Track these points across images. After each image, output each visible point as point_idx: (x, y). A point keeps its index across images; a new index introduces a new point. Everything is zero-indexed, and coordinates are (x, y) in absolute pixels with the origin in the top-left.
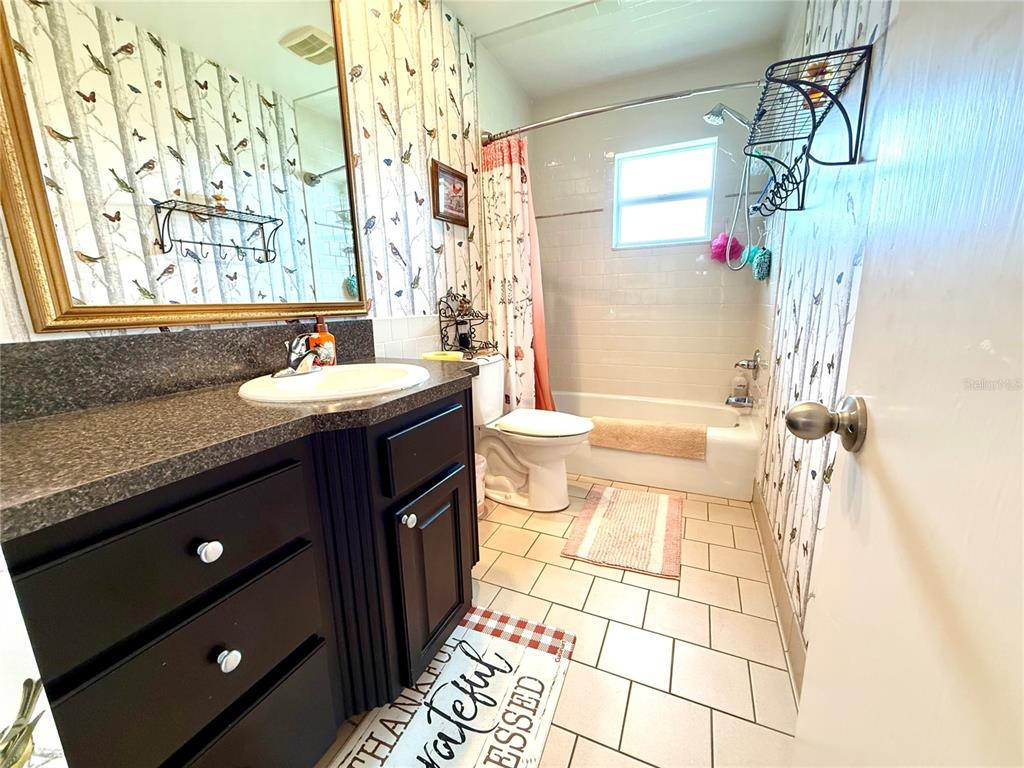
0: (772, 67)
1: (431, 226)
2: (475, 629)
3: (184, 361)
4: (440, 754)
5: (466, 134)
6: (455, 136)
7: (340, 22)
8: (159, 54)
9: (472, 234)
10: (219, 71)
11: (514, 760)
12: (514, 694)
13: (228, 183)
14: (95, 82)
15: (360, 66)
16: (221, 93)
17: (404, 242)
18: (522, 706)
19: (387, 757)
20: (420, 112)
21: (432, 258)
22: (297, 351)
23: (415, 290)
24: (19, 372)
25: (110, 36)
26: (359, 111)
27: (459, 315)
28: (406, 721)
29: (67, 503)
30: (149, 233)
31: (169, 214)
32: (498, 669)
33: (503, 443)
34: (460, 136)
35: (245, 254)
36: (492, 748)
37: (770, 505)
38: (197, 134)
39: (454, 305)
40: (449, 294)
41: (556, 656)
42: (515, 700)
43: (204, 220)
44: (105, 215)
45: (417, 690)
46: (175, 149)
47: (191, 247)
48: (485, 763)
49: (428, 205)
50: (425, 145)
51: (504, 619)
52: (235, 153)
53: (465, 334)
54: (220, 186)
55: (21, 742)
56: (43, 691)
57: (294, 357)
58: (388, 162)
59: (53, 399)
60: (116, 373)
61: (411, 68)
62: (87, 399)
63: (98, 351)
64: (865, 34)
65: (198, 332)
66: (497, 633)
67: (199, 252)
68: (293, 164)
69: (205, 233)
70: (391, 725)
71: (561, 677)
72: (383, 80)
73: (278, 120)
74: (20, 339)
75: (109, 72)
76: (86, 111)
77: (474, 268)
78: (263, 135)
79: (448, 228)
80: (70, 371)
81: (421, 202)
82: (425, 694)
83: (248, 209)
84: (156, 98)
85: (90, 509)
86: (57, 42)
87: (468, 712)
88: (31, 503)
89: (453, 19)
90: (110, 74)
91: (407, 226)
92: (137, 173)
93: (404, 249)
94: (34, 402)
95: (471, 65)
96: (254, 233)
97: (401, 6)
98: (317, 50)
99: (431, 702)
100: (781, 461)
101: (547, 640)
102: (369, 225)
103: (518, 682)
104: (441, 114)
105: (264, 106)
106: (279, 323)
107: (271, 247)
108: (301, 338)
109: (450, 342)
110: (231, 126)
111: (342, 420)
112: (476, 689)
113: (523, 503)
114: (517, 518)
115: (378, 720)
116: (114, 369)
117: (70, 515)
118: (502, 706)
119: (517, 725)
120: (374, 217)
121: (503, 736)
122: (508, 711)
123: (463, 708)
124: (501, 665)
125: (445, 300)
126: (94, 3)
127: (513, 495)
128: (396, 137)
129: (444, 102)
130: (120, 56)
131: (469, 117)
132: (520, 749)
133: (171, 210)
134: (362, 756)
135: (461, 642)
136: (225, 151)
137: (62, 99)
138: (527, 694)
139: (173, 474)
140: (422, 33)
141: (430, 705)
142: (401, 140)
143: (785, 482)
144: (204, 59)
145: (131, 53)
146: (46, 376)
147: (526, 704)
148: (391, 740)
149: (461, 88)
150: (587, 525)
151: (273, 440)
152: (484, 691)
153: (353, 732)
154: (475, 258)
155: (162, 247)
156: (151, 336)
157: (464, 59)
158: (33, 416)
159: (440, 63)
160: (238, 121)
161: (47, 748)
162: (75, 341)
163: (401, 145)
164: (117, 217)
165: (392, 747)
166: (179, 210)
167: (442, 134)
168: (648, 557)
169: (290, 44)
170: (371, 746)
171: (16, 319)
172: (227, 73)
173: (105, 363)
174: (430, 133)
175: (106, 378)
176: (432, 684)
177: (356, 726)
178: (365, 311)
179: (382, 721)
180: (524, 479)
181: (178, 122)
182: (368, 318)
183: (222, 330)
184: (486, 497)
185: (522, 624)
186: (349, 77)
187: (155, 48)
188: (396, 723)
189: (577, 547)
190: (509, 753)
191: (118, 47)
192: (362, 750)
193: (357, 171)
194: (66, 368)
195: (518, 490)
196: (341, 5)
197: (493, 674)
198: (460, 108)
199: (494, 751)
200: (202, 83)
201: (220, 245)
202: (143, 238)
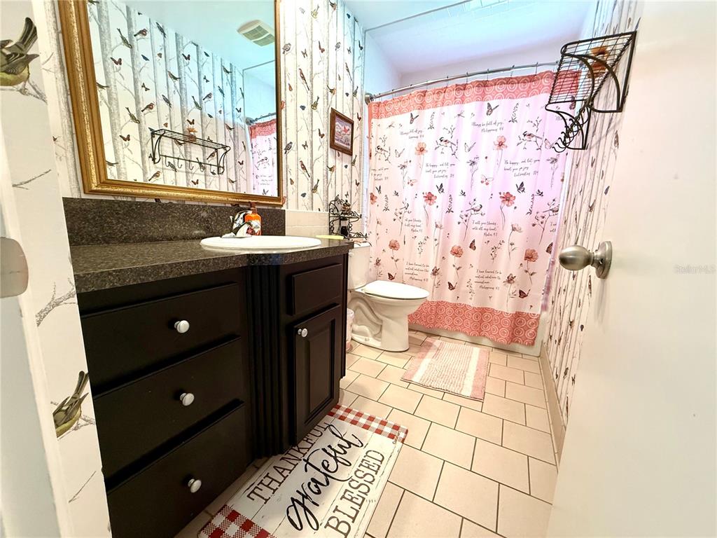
0: (566, 46)
1: (327, 152)
2: (339, 419)
3: (168, 222)
4: (312, 490)
5: (355, 94)
6: (347, 94)
7: (279, 15)
8: (162, 36)
9: (355, 161)
10: (197, 49)
11: (361, 499)
12: (363, 460)
13: (198, 121)
14: (122, 52)
15: (290, 44)
16: (198, 63)
17: (309, 161)
18: (368, 468)
19: (277, 489)
20: (326, 77)
21: (327, 173)
22: (237, 222)
23: (314, 194)
24: (74, 216)
25: (134, 25)
26: (287, 73)
27: (342, 213)
28: (291, 469)
29: (107, 279)
30: (146, 150)
31: (160, 138)
32: (354, 444)
33: (366, 302)
34: (351, 94)
35: (204, 168)
36: (346, 491)
37: (551, 357)
38: (181, 88)
39: (340, 207)
40: (336, 199)
41: (393, 440)
42: (364, 464)
43: (181, 144)
44: (121, 136)
45: (299, 451)
46: (167, 97)
47: (171, 160)
48: (341, 499)
49: (327, 138)
50: (327, 99)
51: (359, 415)
52: (203, 102)
53: (345, 227)
54: (192, 123)
55: (74, 409)
56: (88, 382)
57: (235, 226)
58: (303, 108)
59: (91, 235)
60: (128, 224)
61: (322, 48)
62: (109, 238)
63: (118, 209)
64: (632, 25)
65: (178, 205)
66: (354, 422)
67: (176, 164)
68: (239, 111)
69: (181, 152)
70: (281, 470)
71: (396, 453)
72: (304, 54)
73: (232, 82)
74: (76, 196)
75: (131, 46)
76: (115, 70)
77: (354, 184)
78: (222, 91)
79: (339, 155)
80: (102, 219)
81: (322, 136)
82: (304, 455)
83: (209, 139)
84: (158, 64)
85: (118, 285)
86: (102, 27)
87: (332, 468)
88: (88, 274)
89: (352, 18)
90: (131, 48)
91: (312, 151)
92: (142, 111)
93: (309, 166)
94: (80, 236)
95: (361, 48)
96: (212, 155)
97: (318, 7)
98: (262, 36)
99: (308, 459)
100: (561, 324)
101: (388, 430)
102: (288, 147)
103: (367, 453)
104: (340, 79)
105: (224, 73)
106: (227, 205)
107: (221, 165)
108: (241, 213)
109: (335, 231)
110: (202, 84)
111: (266, 259)
112: (338, 455)
113: (377, 344)
114: (373, 354)
115: (272, 466)
116: (127, 221)
117: (107, 287)
118: (355, 466)
119: (365, 479)
120: (291, 143)
121: (354, 484)
122: (358, 470)
123: (328, 465)
124: (356, 442)
125: (333, 203)
126: (126, 2)
127: (371, 339)
128: (309, 92)
129: (342, 72)
130: (138, 36)
131: (358, 82)
132: (365, 494)
133: (161, 136)
134: (260, 486)
135: (330, 426)
136: (197, 100)
137: (102, 63)
138: (372, 461)
139: (165, 274)
140: (330, 25)
141: (307, 461)
142: (312, 94)
143: (562, 338)
144: (189, 41)
145: (145, 35)
146: (88, 221)
147: (371, 467)
148: (280, 479)
149: (354, 63)
150: (420, 362)
151: (223, 265)
152: (343, 456)
153: (256, 472)
154: (355, 177)
155: (154, 160)
156: (151, 203)
157: (357, 44)
158: (80, 245)
159: (341, 45)
160: (207, 81)
161: (88, 416)
162: (106, 201)
163: (312, 98)
164: (128, 138)
165: (280, 483)
166: (166, 136)
167: (339, 93)
168: (461, 386)
169: (244, 32)
170: (267, 481)
171: (75, 184)
172: (203, 50)
173: (122, 217)
174: (332, 91)
175: (122, 227)
176: (309, 449)
177: (258, 468)
178: (281, 204)
179: (275, 467)
180: (379, 328)
181: (170, 79)
182: (282, 208)
183: (192, 205)
184: (352, 339)
185: (371, 419)
186: (282, 51)
187: (160, 33)
188: (284, 469)
189: (412, 375)
190: (358, 495)
191: (138, 31)
192: (261, 483)
193: (283, 112)
194: (99, 217)
195: (374, 336)
196: (280, 4)
197: (350, 447)
198: (352, 76)
199: (348, 493)
200: (187, 56)
201: (190, 161)
202: (143, 153)
